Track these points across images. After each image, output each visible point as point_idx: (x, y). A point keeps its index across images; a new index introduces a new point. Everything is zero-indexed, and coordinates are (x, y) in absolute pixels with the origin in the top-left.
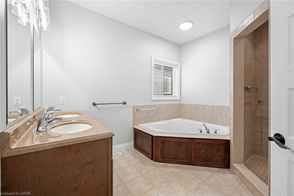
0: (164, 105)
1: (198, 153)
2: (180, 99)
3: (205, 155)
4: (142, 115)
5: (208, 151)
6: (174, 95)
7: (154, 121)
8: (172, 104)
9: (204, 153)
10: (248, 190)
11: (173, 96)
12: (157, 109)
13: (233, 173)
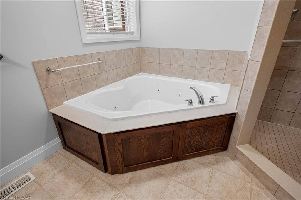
0: (113, 52)
1: (189, 142)
2: (139, 39)
3: (198, 143)
4: (65, 81)
5: (204, 135)
6: (128, 30)
7: (98, 87)
8: (127, 49)
9: (197, 141)
10: (265, 188)
11: (127, 33)
12: (99, 64)
13: (234, 158)
